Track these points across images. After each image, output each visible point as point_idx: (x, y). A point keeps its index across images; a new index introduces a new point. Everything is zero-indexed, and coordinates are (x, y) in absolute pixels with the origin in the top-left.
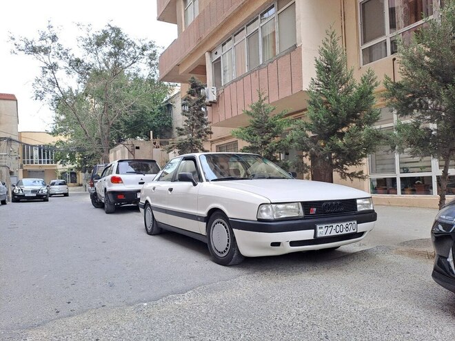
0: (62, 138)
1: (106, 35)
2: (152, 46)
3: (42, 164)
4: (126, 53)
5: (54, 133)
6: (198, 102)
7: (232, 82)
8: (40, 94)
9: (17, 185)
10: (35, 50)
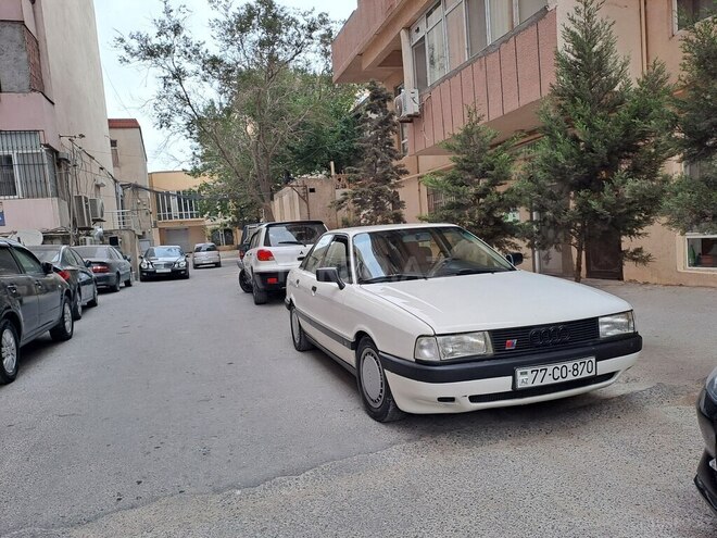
0: (207, 179)
1: (251, 12)
2: (324, 22)
3: (184, 219)
4: (285, 38)
5: (195, 173)
6: (381, 123)
7: (444, 79)
8: (165, 118)
9: (146, 256)
10: (151, 53)
